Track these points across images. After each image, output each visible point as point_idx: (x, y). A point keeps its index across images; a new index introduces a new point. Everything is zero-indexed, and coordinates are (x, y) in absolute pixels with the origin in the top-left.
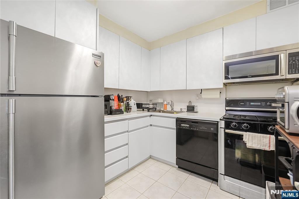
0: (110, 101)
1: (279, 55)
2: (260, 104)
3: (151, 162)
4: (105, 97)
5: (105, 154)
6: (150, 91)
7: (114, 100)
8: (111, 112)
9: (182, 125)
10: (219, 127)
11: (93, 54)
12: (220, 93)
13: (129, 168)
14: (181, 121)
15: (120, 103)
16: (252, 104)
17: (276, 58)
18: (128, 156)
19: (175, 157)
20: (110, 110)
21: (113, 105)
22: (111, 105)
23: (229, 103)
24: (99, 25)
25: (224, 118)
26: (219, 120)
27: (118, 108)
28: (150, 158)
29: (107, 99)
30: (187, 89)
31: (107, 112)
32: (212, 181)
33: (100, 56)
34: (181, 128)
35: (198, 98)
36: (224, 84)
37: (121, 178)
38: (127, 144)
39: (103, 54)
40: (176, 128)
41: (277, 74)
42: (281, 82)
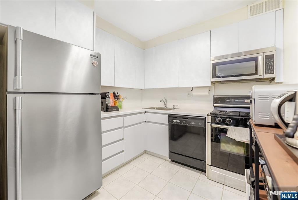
0: (106, 98)
1: (257, 57)
2: (243, 101)
3: (146, 156)
4: (102, 94)
5: (102, 148)
6: (144, 88)
7: (110, 97)
8: (107, 109)
9: (173, 121)
10: (207, 122)
11: (91, 55)
12: (209, 91)
13: (125, 162)
14: (173, 117)
15: (116, 100)
16: (236, 100)
17: (255, 59)
18: (124, 150)
19: (168, 151)
20: (107, 107)
21: (109, 102)
22: (108, 102)
23: (217, 100)
24: (96, 26)
25: (210, 114)
26: (206, 116)
27: (114, 105)
28: (145, 153)
29: (104, 96)
30: (179, 87)
31: (104, 109)
32: (201, 172)
33: (97, 57)
34: (172, 123)
35: (189, 95)
36: (212, 82)
37: (117, 172)
38: (123, 139)
39: (100, 55)
40: (168, 124)
41: (256, 74)
42: (260, 81)
